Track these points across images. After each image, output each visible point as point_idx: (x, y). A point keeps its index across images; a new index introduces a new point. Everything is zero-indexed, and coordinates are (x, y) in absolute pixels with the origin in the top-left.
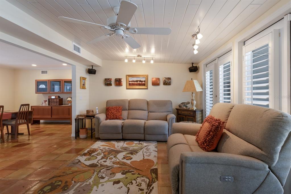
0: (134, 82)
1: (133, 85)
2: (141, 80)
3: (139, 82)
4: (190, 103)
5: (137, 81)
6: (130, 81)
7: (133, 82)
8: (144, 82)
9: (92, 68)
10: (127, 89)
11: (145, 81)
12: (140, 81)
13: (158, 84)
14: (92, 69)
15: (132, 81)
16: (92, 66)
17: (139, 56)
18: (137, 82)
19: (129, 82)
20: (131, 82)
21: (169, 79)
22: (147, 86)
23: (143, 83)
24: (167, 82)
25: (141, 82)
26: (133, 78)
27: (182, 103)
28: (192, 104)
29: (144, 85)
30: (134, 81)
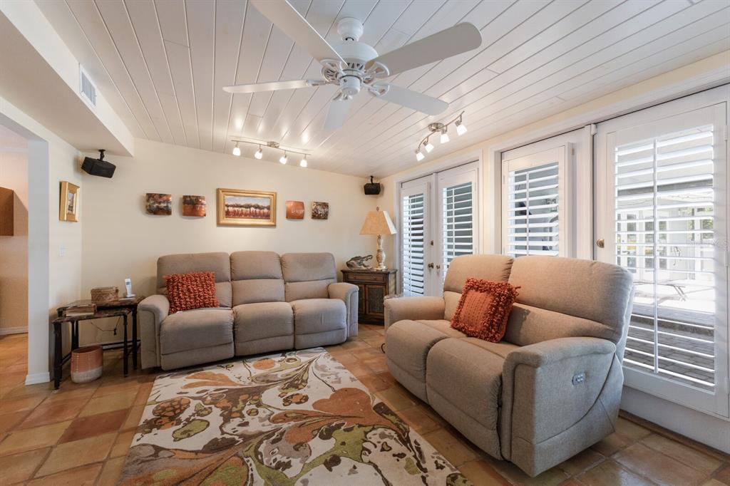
0: (240, 209)
1: (236, 215)
2: (260, 204)
3: (252, 209)
4: (374, 258)
5: (248, 206)
6: (228, 206)
7: (236, 209)
8: (266, 210)
9: (102, 156)
10: (219, 224)
11: (268, 208)
12: (257, 207)
13: (301, 217)
14: (101, 160)
15: (233, 206)
16: (102, 151)
17: (272, 144)
18: (248, 210)
19: (226, 208)
20: (231, 209)
21: (325, 205)
22: (275, 220)
23: (264, 213)
24: (321, 213)
25: (258, 210)
26: (237, 198)
27: (356, 259)
28: (379, 259)
29: (267, 216)
30: (241, 207)
